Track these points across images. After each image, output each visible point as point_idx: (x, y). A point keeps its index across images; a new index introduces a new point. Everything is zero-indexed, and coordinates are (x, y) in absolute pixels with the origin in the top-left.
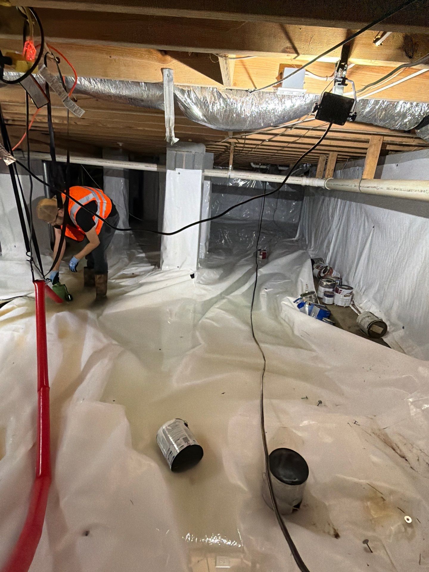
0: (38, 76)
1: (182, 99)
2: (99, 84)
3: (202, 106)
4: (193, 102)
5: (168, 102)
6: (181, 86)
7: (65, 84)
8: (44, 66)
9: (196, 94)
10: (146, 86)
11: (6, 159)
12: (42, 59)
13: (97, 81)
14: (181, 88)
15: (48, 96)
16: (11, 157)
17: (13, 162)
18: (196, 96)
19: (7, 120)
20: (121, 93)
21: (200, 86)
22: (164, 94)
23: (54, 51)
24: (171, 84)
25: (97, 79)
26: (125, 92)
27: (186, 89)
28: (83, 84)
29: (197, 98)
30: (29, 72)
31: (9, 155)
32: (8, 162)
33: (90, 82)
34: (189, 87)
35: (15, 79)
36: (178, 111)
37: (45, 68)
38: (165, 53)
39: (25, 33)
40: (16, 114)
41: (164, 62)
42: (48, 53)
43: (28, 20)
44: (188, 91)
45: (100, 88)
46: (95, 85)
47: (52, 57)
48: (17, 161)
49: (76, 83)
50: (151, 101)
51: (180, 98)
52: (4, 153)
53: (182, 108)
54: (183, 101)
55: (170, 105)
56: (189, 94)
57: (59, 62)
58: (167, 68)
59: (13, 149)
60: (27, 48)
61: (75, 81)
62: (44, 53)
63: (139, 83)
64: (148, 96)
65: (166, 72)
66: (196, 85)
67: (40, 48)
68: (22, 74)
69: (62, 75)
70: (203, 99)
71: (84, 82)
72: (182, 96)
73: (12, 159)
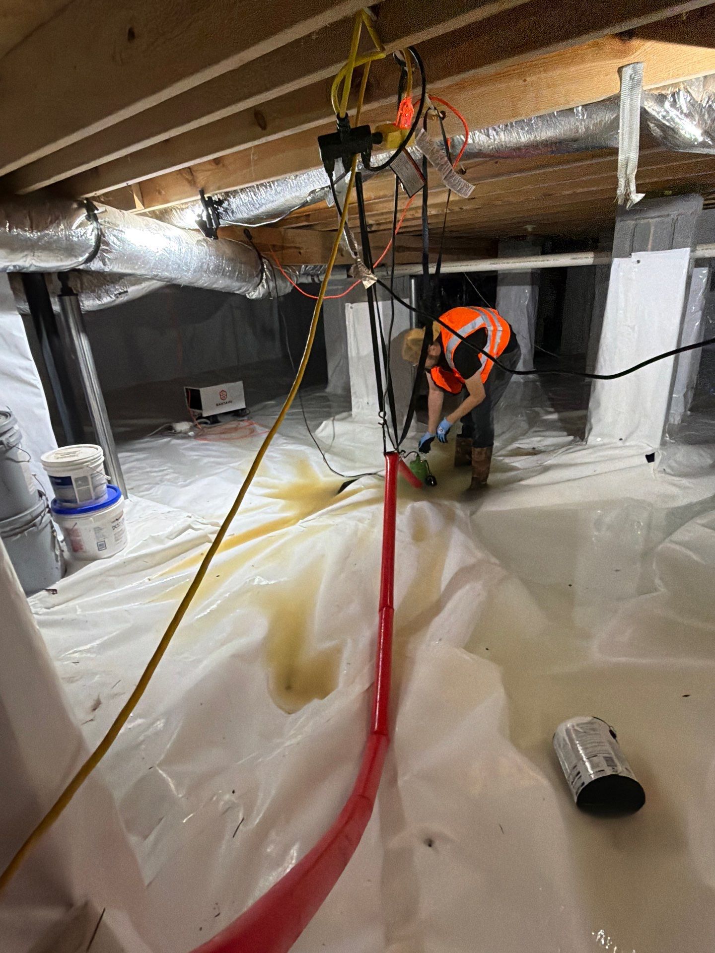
0: (414, 148)
1: (658, 113)
2: (502, 134)
3: (704, 115)
4: (682, 112)
5: (626, 129)
6: (657, 89)
7: (450, 151)
8: (423, 130)
9: (690, 95)
10: (586, 110)
11: (365, 280)
12: (421, 120)
13: (499, 130)
14: (656, 92)
15: (424, 177)
16: (372, 276)
17: (373, 282)
18: (692, 98)
19: (371, 225)
20: (538, 138)
21: (701, 75)
22: (621, 115)
23: (436, 103)
24: (638, 92)
25: (499, 126)
26: (546, 133)
27: (669, 92)
28: (476, 142)
29: (693, 104)
30: (402, 147)
31: (369, 274)
32: (367, 284)
33: (488, 136)
34: (674, 85)
35: (384, 162)
36: (647, 140)
37: (423, 133)
38: (629, 35)
39: (402, 89)
40: (382, 214)
41: (624, 53)
42: (429, 108)
43: (406, 69)
44: (673, 95)
45: (503, 140)
46: (496, 137)
47: (435, 113)
48: (378, 281)
49: (465, 143)
50: (593, 136)
51: (654, 113)
52: (364, 272)
53: (656, 132)
54: (660, 118)
55: (631, 133)
56: (675, 101)
57: (443, 118)
58: (629, 65)
59: (374, 267)
60: (402, 110)
61: (464, 139)
62: (424, 111)
63: (571, 110)
64: (587, 128)
65: (628, 72)
66: (693, 77)
67: (418, 106)
68: (393, 152)
69: (448, 136)
70: (707, 100)
71: (479, 139)
72: (657, 108)
73: (372, 279)
